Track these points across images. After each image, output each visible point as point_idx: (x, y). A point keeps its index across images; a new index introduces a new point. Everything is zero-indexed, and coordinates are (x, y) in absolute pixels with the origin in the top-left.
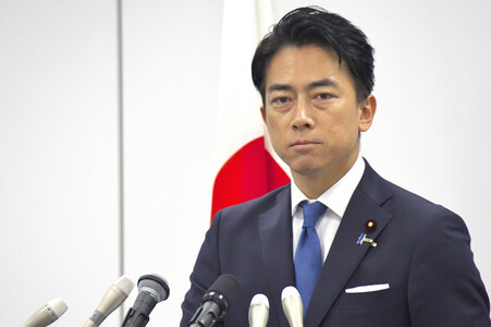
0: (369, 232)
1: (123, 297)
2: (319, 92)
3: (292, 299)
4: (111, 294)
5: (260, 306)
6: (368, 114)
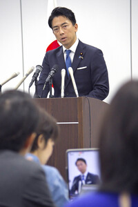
1: (32, 70)
4: (30, 70)
5: (63, 72)
6: (76, 28)
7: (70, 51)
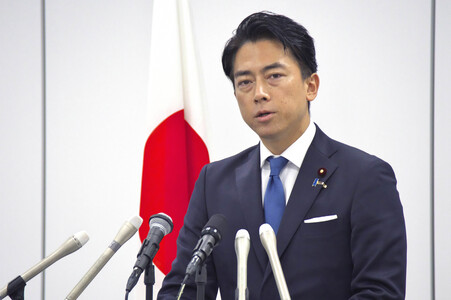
0: (321, 177)
1: (134, 230)
2: (272, 73)
3: (267, 233)
4: (125, 229)
6: (313, 88)
7: (285, 163)
